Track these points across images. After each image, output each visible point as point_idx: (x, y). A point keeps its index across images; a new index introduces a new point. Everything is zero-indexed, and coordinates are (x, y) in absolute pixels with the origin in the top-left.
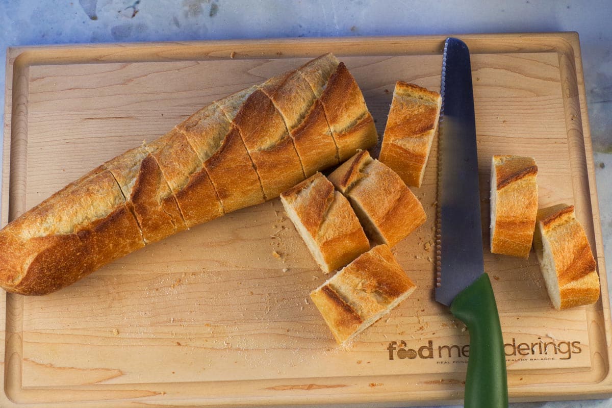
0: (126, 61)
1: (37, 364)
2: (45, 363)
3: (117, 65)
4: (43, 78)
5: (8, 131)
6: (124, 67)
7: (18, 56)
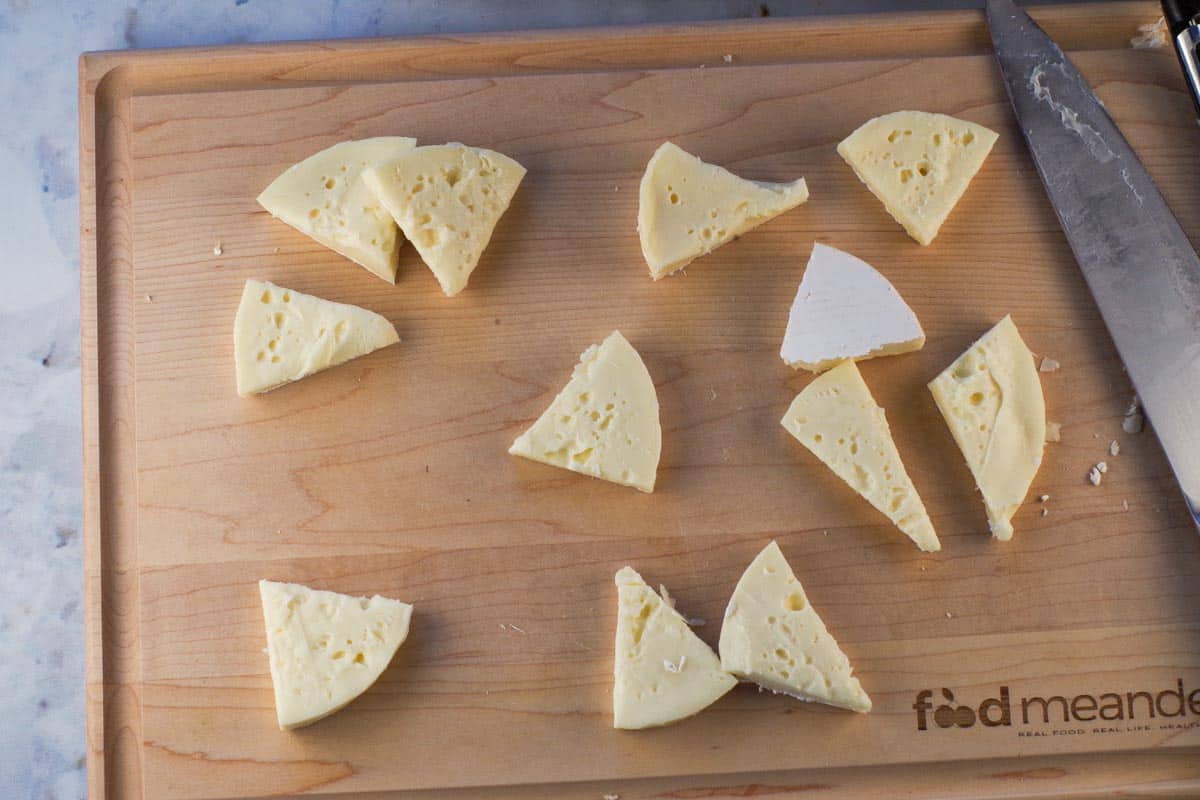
0: (338, 82)
1: (173, 753)
2: (190, 750)
3: (318, 92)
4: (160, 123)
5: (90, 243)
6: (335, 95)
7: (106, 76)
